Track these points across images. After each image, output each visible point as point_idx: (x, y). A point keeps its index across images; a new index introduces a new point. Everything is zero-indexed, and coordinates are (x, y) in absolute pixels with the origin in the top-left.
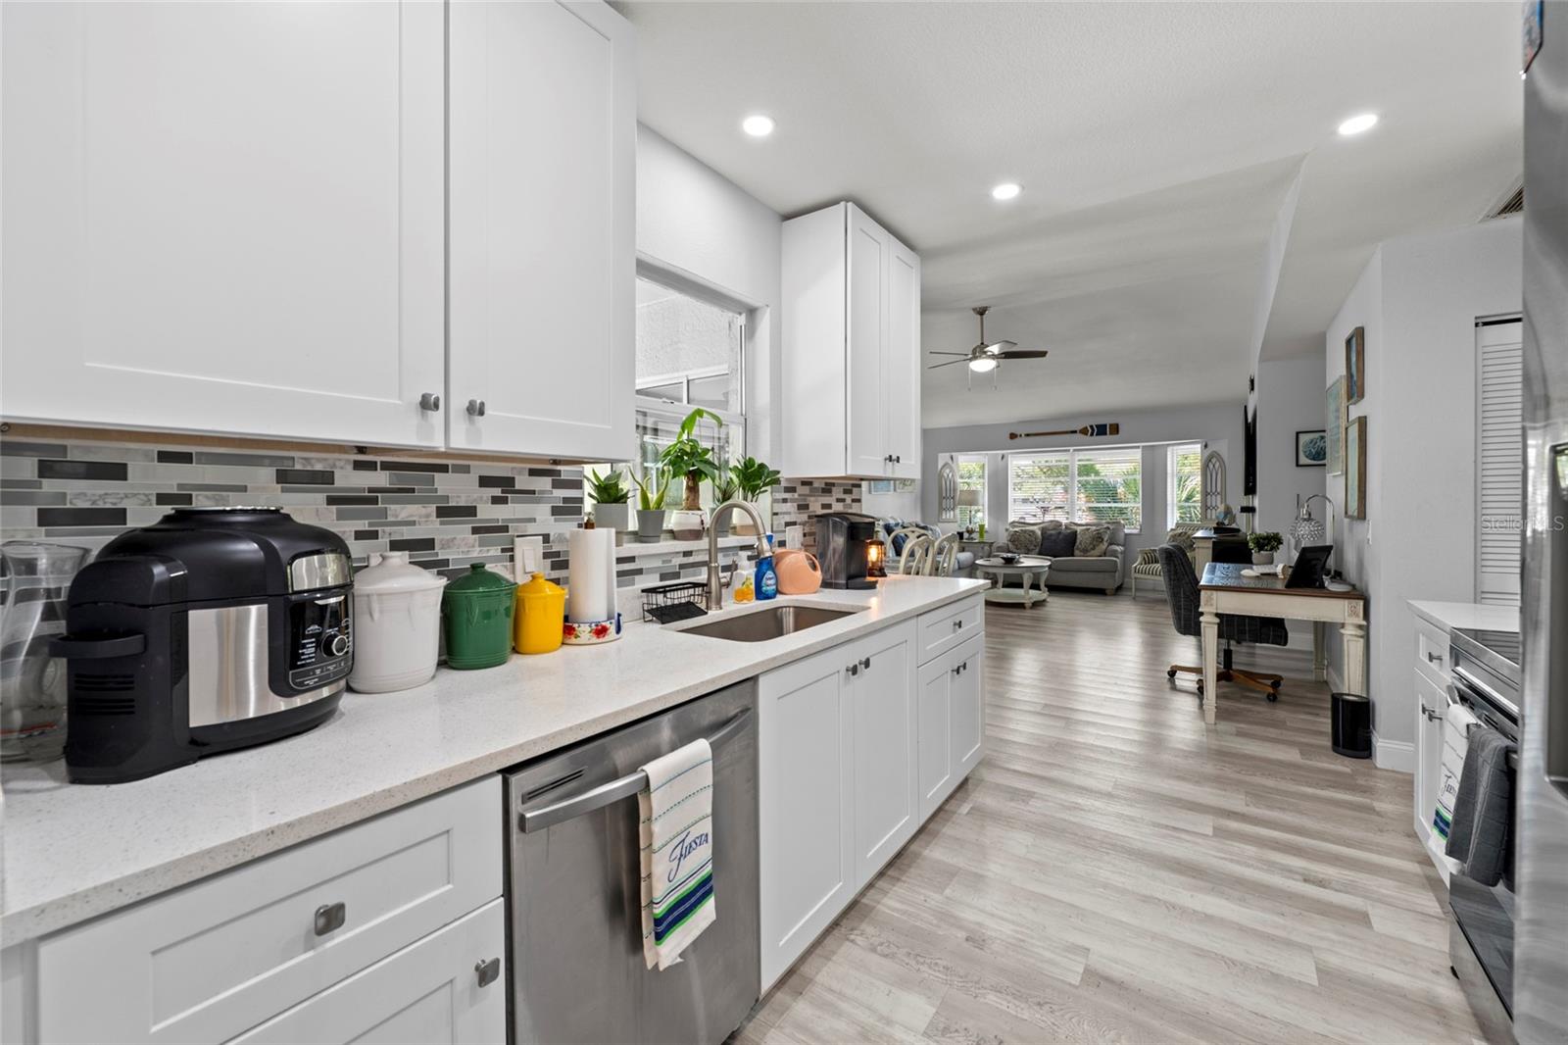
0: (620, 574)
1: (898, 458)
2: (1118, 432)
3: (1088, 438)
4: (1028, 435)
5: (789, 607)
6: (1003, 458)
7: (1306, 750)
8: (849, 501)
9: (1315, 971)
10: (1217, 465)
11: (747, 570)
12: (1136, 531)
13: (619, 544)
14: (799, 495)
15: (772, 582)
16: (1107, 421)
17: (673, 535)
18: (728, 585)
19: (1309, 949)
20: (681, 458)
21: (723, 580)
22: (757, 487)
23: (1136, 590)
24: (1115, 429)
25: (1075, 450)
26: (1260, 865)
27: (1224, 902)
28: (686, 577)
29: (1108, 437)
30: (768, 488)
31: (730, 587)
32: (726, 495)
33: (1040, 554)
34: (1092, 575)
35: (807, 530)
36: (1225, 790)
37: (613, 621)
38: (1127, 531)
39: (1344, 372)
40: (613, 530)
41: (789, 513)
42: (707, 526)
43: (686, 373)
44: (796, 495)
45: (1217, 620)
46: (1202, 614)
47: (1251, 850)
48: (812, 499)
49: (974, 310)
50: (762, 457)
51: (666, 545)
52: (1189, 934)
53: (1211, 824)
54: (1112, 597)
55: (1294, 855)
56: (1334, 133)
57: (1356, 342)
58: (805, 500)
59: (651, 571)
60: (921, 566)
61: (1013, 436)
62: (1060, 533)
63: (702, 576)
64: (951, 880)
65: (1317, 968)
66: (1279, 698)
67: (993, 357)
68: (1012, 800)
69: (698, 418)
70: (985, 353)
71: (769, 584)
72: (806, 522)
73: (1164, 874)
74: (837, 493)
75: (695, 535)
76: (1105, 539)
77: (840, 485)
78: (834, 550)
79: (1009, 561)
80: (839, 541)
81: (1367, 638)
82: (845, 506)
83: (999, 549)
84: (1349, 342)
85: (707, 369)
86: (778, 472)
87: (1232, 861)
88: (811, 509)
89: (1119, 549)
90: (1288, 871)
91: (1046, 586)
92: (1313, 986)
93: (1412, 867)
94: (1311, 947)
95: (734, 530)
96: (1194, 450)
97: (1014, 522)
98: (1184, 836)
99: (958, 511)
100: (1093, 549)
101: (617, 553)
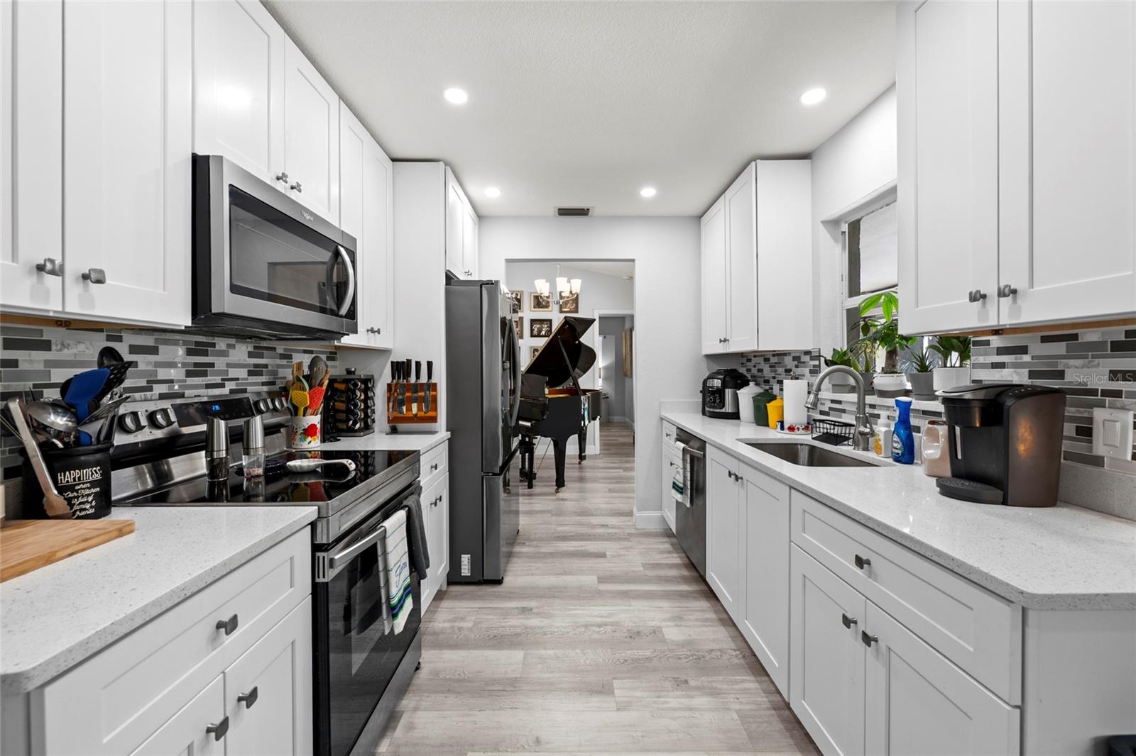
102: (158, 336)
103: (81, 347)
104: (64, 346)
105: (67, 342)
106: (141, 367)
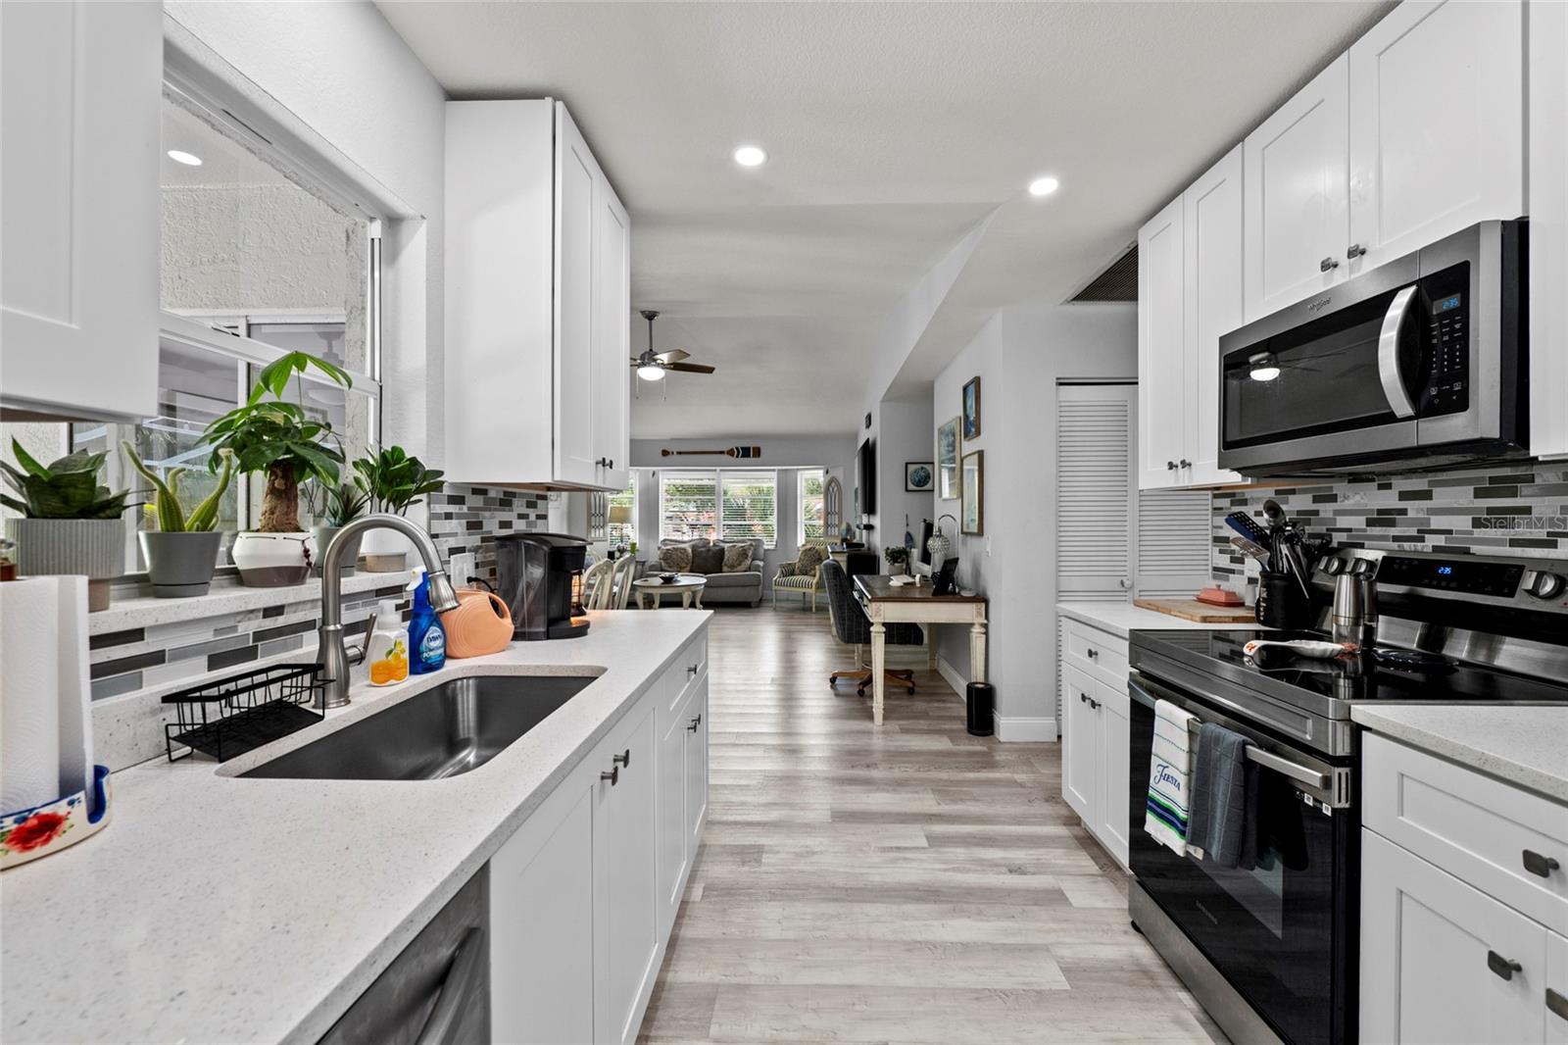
0: (97, 671)
1: (611, 462)
2: (759, 456)
3: (733, 459)
4: (679, 453)
5: (468, 678)
6: (654, 474)
7: (951, 734)
8: (532, 517)
9: (1061, 973)
10: (836, 489)
11: (393, 630)
12: (773, 547)
13: (96, 604)
14: (469, 509)
15: (438, 643)
16: (751, 444)
17: (238, 578)
18: (360, 659)
19: (1045, 948)
20: (257, 435)
21: (351, 652)
22: (408, 494)
23: (777, 600)
24: (757, 452)
25: (721, 470)
26: (973, 867)
27: (968, 922)
28: (268, 653)
29: (751, 459)
30: (424, 497)
31: (364, 663)
32: (348, 510)
33: (691, 571)
34: (739, 590)
35: (480, 557)
36: (916, 792)
37: (81, 795)
38: (766, 547)
39: (961, 413)
40: (82, 582)
41: (455, 535)
42: (313, 559)
43: (243, 312)
44: (465, 509)
45: (884, 629)
46: (872, 624)
47: (961, 852)
48: (487, 514)
49: (643, 312)
50: (414, 447)
51: (222, 599)
52: (961, 976)
53: (922, 833)
54: (756, 610)
55: (992, 846)
56: (1025, 191)
57: (973, 389)
58: (477, 516)
59: (182, 654)
60: (599, 593)
61: (665, 453)
62: (709, 550)
63: (307, 649)
64: (712, 1010)
65: (1061, 968)
66: (916, 689)
67: (663, 366)
68: (744, 863)
69: (294, 371)
70: (655, 360)
71: (433, 646)
72: (479, 547)
73: (910, 908)
74: (519, 506)
75: (292, 576)
76: (750, 554)
77: (523, 495)
78: (529, 586)
79: (668, 581)
80: (536, 572)
81: (986, 634)
82: (529, 524)
83: (653, 567)
84: (965, 389)
85: (287, 311)
86: (441, 473)
87: (954, 870)
88: (485, 529)
89: (761, 564)
90: (994, 865)
91: (701, 603)
92: (1066, 991)
93: (1062, 831)
94: (1046, 945)
95: (362, 564)
96: (818, 475)
97: (665, 540)
98: (909, 855)
99: (608, 529)
100: (739, 565)
101: (93, 626)
102: (1432, 477)
103: (1358, 498)
104: (1346, 498)
105: (1347, 493)
106: (1411, 514)
